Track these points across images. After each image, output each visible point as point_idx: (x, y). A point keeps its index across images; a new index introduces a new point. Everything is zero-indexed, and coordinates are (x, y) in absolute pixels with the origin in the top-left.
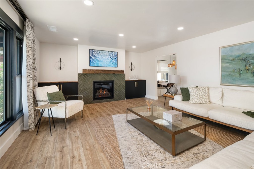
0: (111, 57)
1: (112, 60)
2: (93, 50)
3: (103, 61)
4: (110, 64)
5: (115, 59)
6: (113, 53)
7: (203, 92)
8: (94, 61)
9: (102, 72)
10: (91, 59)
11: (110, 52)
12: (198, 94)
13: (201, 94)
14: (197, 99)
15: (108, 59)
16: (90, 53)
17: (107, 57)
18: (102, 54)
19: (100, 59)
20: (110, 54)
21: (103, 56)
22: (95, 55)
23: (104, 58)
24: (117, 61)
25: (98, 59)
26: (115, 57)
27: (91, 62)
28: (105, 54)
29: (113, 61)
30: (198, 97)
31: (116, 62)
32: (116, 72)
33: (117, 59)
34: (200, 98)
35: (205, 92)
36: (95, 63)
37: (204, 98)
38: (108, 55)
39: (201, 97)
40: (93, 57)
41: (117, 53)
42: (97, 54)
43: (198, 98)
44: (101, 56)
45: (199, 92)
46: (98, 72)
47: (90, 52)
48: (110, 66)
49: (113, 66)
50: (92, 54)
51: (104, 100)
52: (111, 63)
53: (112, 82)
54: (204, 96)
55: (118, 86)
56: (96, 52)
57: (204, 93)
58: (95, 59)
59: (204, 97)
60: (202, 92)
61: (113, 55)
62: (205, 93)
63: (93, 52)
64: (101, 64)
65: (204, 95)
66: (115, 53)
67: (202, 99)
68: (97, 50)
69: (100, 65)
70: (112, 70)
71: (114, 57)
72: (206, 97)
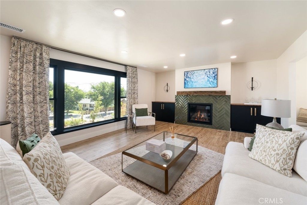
0: (207, 76)
1: (209, 79)
2: (187, 72)
3: (197, 82)
4: (207, 84)
5: (213, 78)
6: (210, 71)
7: (277, 142)
8: (188, 82)
9: (195, 93)
10: (186, 81)
11: (206, 70)
12: (262, 143)
13: (269, 145)
14: (257, 153)
15: (204, 78)
16: (185, 76)
17: (203, 77)
18: (196, 74)
19: (195, 80)
20: (207, 72)
21: (197, 76)
22: (190, 77)
23: (200, 78)
24: (217, 79)
25: (192, 80)
26: (214, 75)
27: (185, 84)
28: (201, 73)
29: (211, 80)
30: (261, 148)
31: (215, 81)
32: (213, 93)
33: (216, 76)
34: (263, 152)
35: (280, 142)
36: (190, 85)
37: (271, 155)
38: (204, 73)
39: (265, 151)
40: (187, 79)
41: (216, 70)
42: (191, 76)
43: (260, 150)
44: (196, 76)
45: (268, 140)
46: (191, 94)
47: (185, 74)
48: (207, 86)
49: (211, 86)
50: (187, 75)
51: (199, 124)
52: (209, 82)
53: (210, 105)
54: (275, 150)
55: (219, 111)
56: (190, 74)
57: (277, 145)
58: (190, 81)
59: (273, 153)
60: (275, 141)
61: (211, 73)
62: (280, 145)
63: (187, 74)
64: (196, 85)
65: (275, 148)
66: (214, 69)
67: (266, 156)
68: (192, 71)
69: (194, 86)
70: (207, 92)
71: (212, 75)
72: (278, 154)
